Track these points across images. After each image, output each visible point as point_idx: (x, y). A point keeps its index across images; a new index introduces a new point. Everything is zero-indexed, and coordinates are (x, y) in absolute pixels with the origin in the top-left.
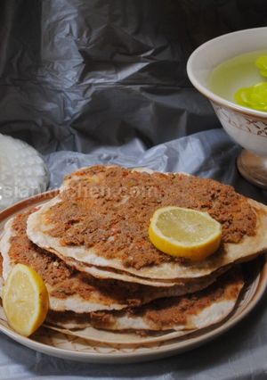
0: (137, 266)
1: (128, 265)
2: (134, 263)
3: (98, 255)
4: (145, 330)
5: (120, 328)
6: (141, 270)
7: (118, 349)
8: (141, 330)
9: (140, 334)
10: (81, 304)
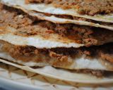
0: (91, 13)
1: (83, 13)
2: (89, 11)
3: (56, 7)
4: (100, 71)
5: (77, 68)
6: (95, 16)
7: (77, 87)
8: (97, 71)
9: (96, 75)
10: (42, 41)
